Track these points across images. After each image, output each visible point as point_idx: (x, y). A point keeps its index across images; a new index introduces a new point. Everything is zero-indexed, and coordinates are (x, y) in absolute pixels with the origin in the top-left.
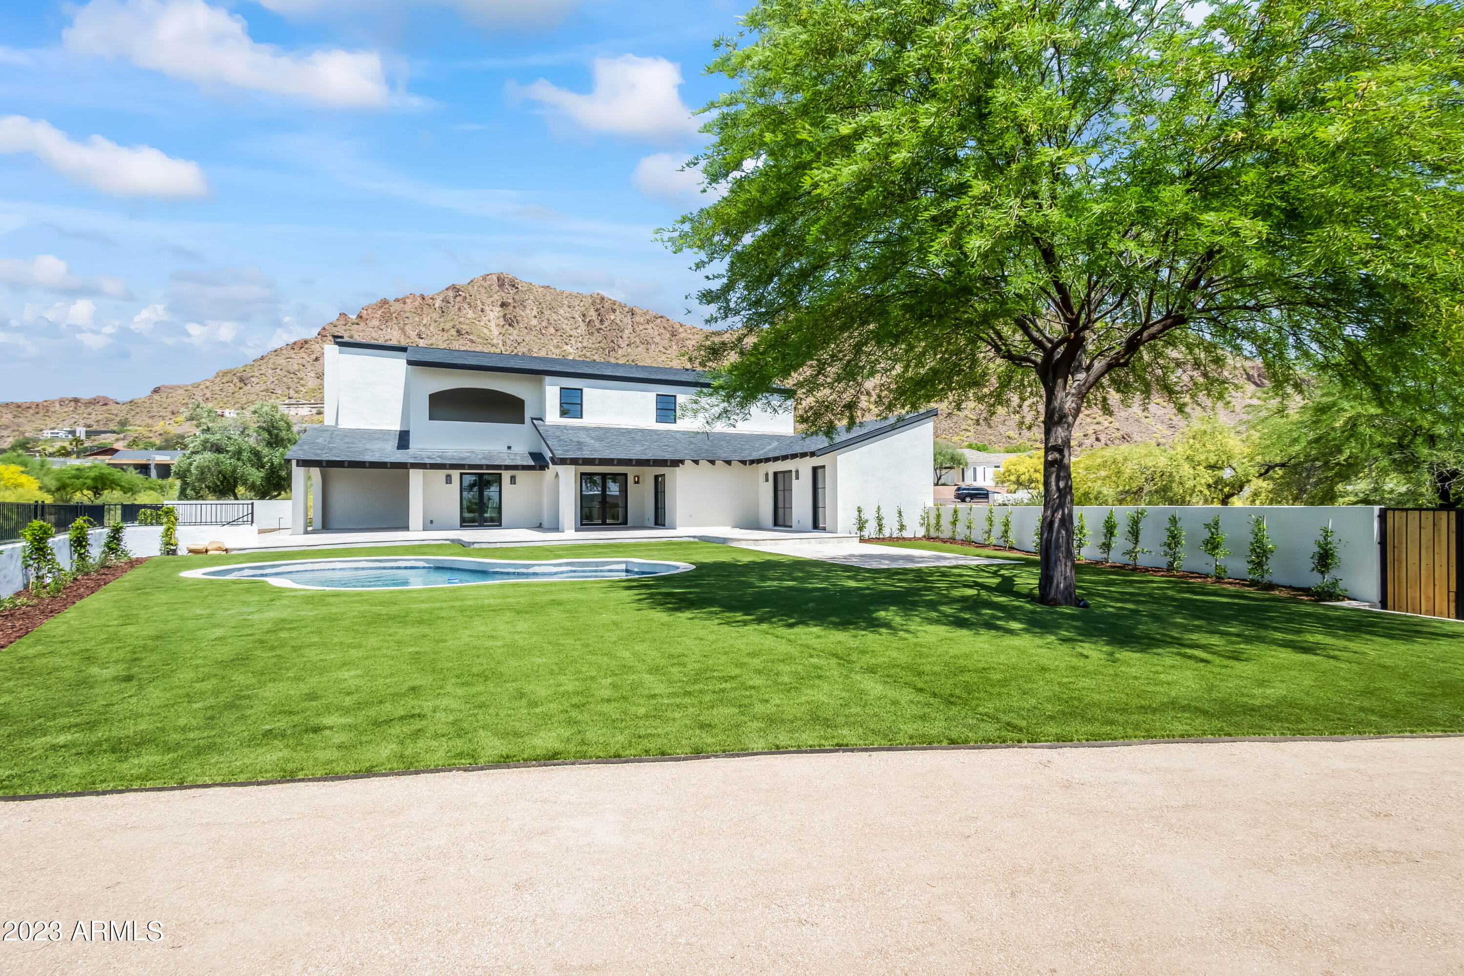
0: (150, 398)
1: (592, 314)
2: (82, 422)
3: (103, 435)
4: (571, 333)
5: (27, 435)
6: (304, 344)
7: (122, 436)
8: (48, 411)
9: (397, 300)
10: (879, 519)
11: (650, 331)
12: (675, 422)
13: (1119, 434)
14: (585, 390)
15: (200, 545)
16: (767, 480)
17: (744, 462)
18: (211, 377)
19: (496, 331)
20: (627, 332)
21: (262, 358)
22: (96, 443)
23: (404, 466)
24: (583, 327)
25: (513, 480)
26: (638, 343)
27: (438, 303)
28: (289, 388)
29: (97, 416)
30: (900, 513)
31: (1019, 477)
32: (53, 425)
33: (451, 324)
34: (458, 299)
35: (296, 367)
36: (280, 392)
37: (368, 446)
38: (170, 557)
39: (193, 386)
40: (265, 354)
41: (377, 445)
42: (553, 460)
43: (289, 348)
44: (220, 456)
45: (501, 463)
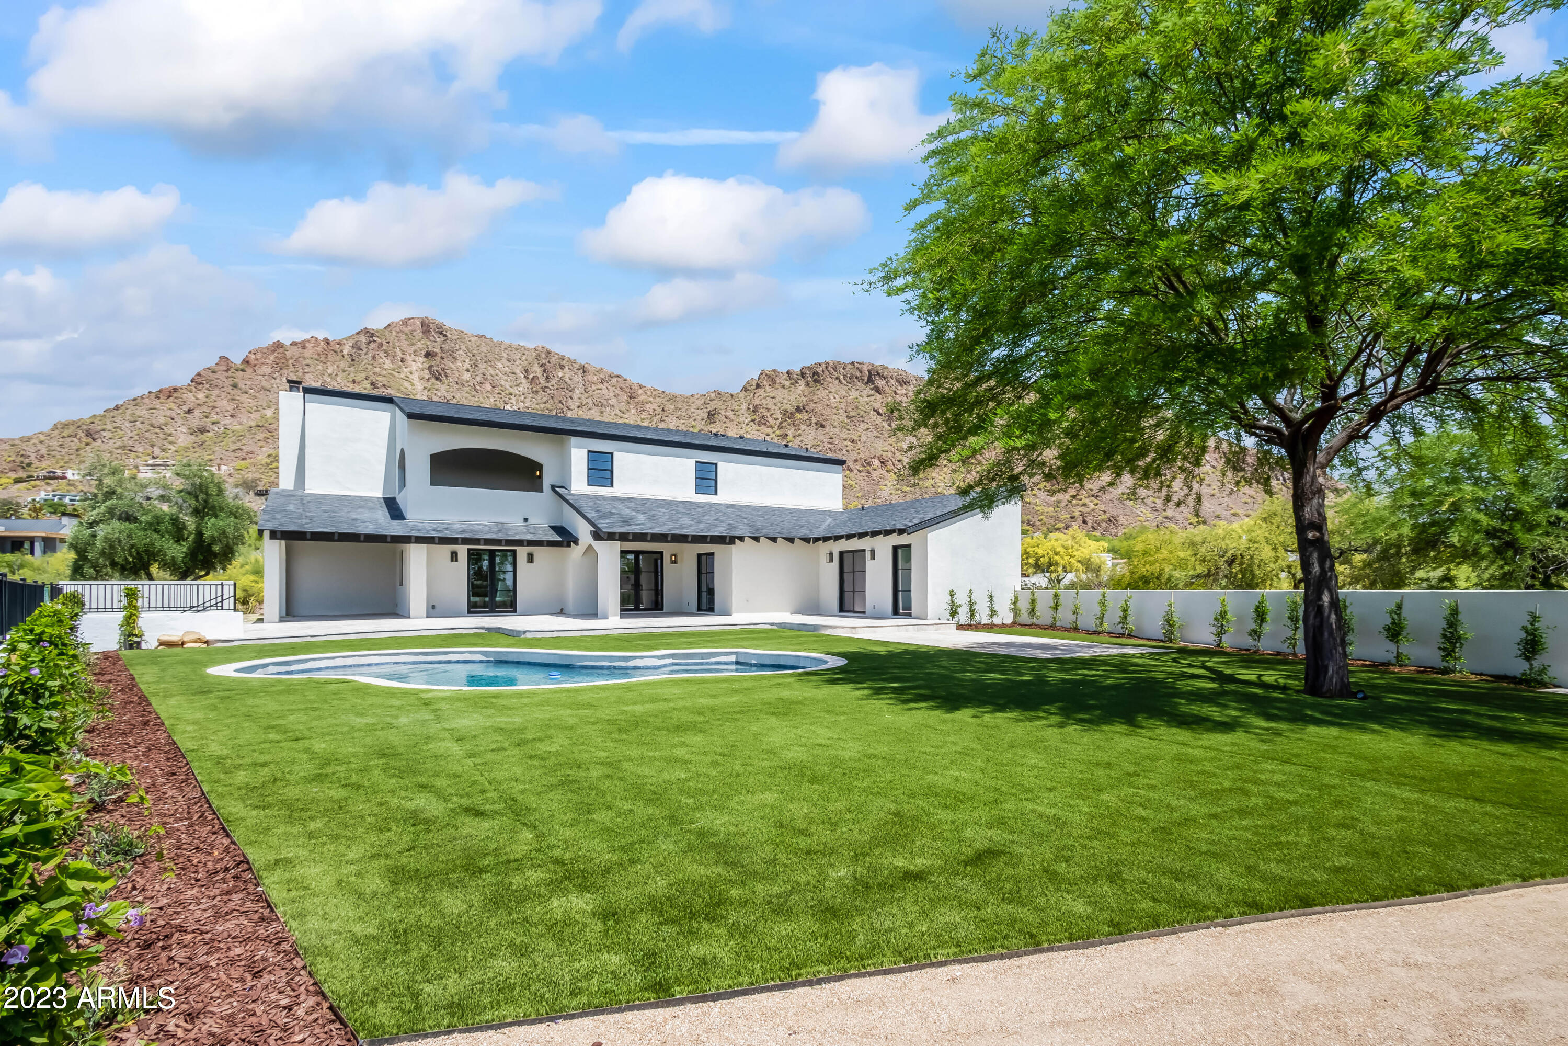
1: (537, 370)
4: (511, 390)
6: (173, 392)
9: (294, 344)
10: (971, 604)
11: (605, 392)
12: (716, 494)
13: (1105, 517)
14: (616, 454)
15: (175, 636)
16: (831, 560)
17: (807, 540)
18: (46, 428)
19: (419, 386)
20: (577, 391)
21: (117, 408)
24: (525, 384)
25: (530, 558)
26: (591, 405)
27: (346, 350)
28: (152, 446)
30: (991, 597)
31: (1038, 560)
33: (364, 375)
34: (372, 345)
35: (162, 420)
36: (141, 450)
38: (135, 651)
39: (21, 439)
40: (120, 403)
42: (598, 535)
43: (153, 396)
44: (132, 526)
45: (517, 537)
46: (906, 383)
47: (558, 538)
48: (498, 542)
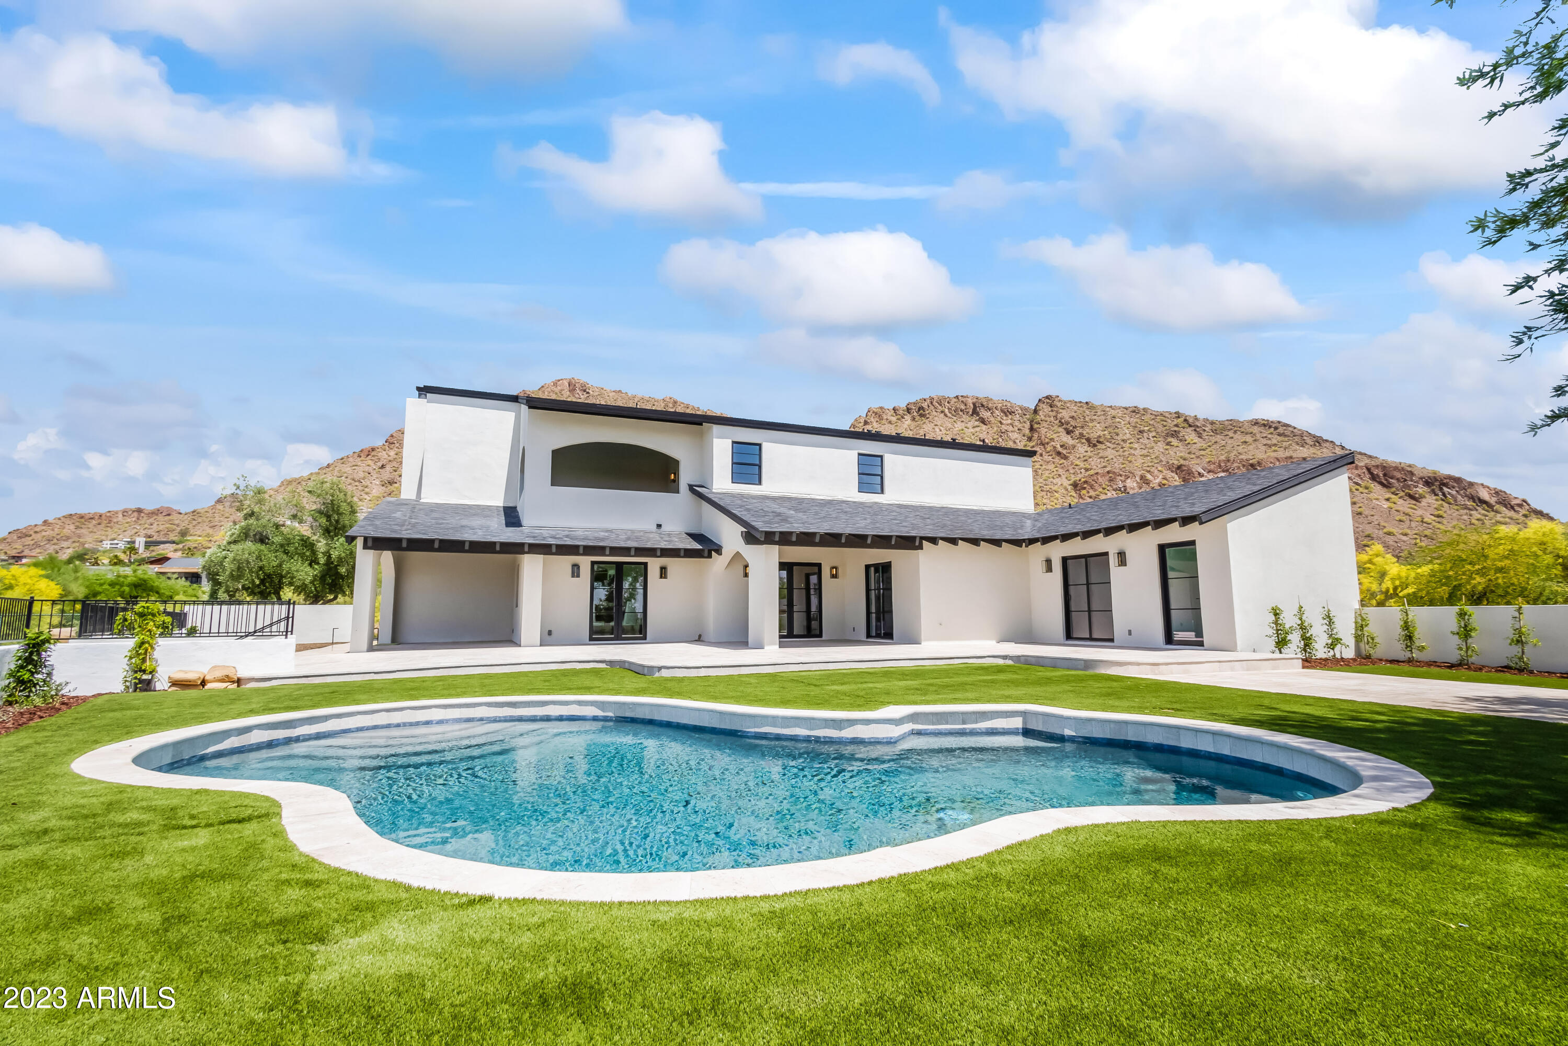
0: (213, 507)
2: (143, 532)
3: (162, 546)
5: (86, 546)
6: (370, 452)
7: (180, 546)
8: (110, 522)
10: (1302, 627)
12: (883, 492)
14: (765, 446)
15: (193, 673)
16: (1049, 569)
22: (154, 554)
23: (516, 548)
25: (663, 572)
29: (157, 527)
30: (1328, 617)
32: (114, 536)
35: (361, 475)
37: (465, 522)
40: (331, 462)
41: (476, 522)
42: (751, 537)
43: (356, 455)
44: (263, 547)
45: (649, 545)
46: (1011, 413)
47: (698, 546)
48: (625, 551)
